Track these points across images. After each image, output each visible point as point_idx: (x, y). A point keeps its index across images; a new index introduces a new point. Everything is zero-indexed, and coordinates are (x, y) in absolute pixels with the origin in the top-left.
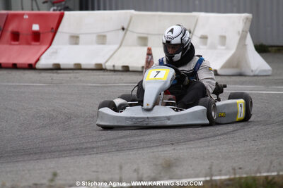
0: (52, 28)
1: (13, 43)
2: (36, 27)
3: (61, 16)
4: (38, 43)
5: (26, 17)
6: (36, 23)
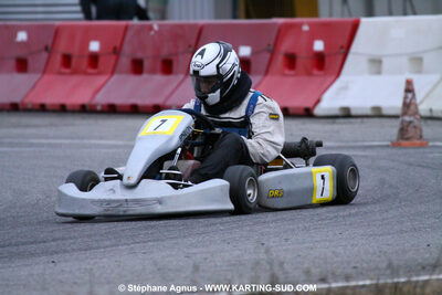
0: (342, 47)
1: (287, 72)
2: (319, 46)
3: (355, 26)
4: (321, 73)
5: (306, 28)
6: (319, 39)
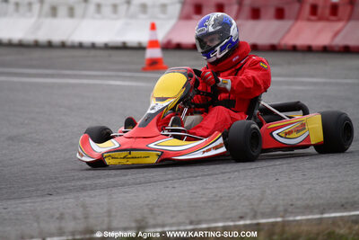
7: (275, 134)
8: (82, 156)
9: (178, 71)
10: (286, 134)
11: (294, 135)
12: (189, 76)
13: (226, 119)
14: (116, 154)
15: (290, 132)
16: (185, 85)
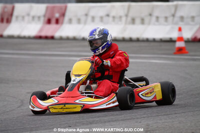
7: (140, 94)
8: (34, 108)
9: (86, 59)
10: (146, 94)
11: (149, 95)
12: (92, 62)
13: (110, 86)
14: (57, 106)
15: (147, 94)
16: (91, 68)
